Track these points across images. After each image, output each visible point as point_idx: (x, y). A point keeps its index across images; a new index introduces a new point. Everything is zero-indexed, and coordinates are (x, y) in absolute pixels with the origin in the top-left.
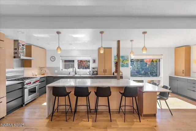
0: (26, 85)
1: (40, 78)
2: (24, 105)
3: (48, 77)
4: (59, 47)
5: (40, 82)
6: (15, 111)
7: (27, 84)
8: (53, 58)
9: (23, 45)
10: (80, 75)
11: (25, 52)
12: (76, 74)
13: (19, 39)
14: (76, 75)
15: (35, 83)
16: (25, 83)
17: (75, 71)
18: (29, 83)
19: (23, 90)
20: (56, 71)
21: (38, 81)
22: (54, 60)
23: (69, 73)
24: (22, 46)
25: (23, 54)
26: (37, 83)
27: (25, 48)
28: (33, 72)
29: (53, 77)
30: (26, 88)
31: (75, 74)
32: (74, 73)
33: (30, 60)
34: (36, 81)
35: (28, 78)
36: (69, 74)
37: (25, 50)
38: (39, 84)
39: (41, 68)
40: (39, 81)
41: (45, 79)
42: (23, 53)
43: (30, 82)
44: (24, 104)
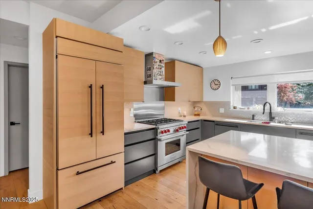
0: (161, 135)
1: (189, 122)
2: (157, 172)
3: (205, 120)
4: (220, 37)
5: (187, 131)
6: (141, 181)
7: (162, 132)
8: (216, 83)
9: (160, 61)
10: (285, 122)
11: (164, 74)
12: (272, 118)
13: (154, 51)
14: (272, 124)
15: (177, 131)
16: (159, 131)
17: (270, 113)
18: (165, 132)
19: (155, 142)
20: (222, 110)
21: (183, 128)
22: (217, 86)
23: (253, 116)
24: (158, 63)
25: (161, 77)
26: (183, 132)
27: (164, 65)
28: (179, 109)
29: (214, 121)
30: (160, 140)
31: (269, 119)
32: (265, 118)
33: (173, 88)
34: (180, 128)
35: (167, 121)
36: (253, 119)
37: (163, 69)
38: (187, 134)
39: (194, 104)
40: (185, 127)
41: (198, 125)
42: (160, 75)
43: (168, 129)
44: (157, 169)
